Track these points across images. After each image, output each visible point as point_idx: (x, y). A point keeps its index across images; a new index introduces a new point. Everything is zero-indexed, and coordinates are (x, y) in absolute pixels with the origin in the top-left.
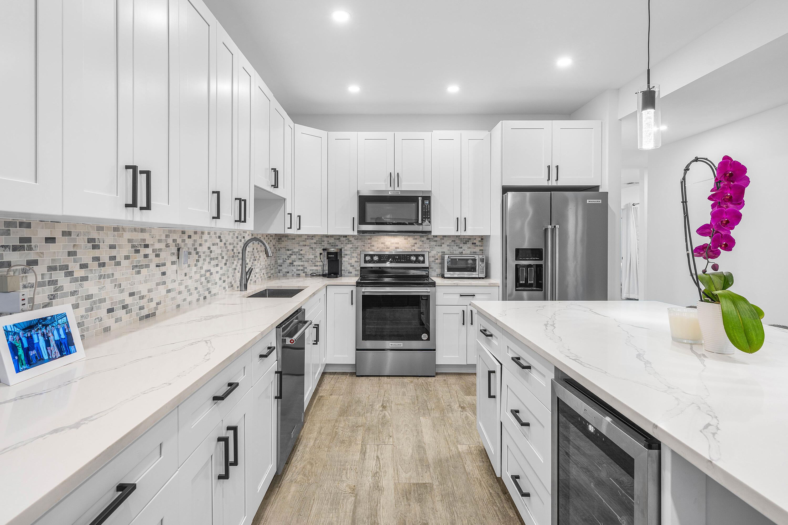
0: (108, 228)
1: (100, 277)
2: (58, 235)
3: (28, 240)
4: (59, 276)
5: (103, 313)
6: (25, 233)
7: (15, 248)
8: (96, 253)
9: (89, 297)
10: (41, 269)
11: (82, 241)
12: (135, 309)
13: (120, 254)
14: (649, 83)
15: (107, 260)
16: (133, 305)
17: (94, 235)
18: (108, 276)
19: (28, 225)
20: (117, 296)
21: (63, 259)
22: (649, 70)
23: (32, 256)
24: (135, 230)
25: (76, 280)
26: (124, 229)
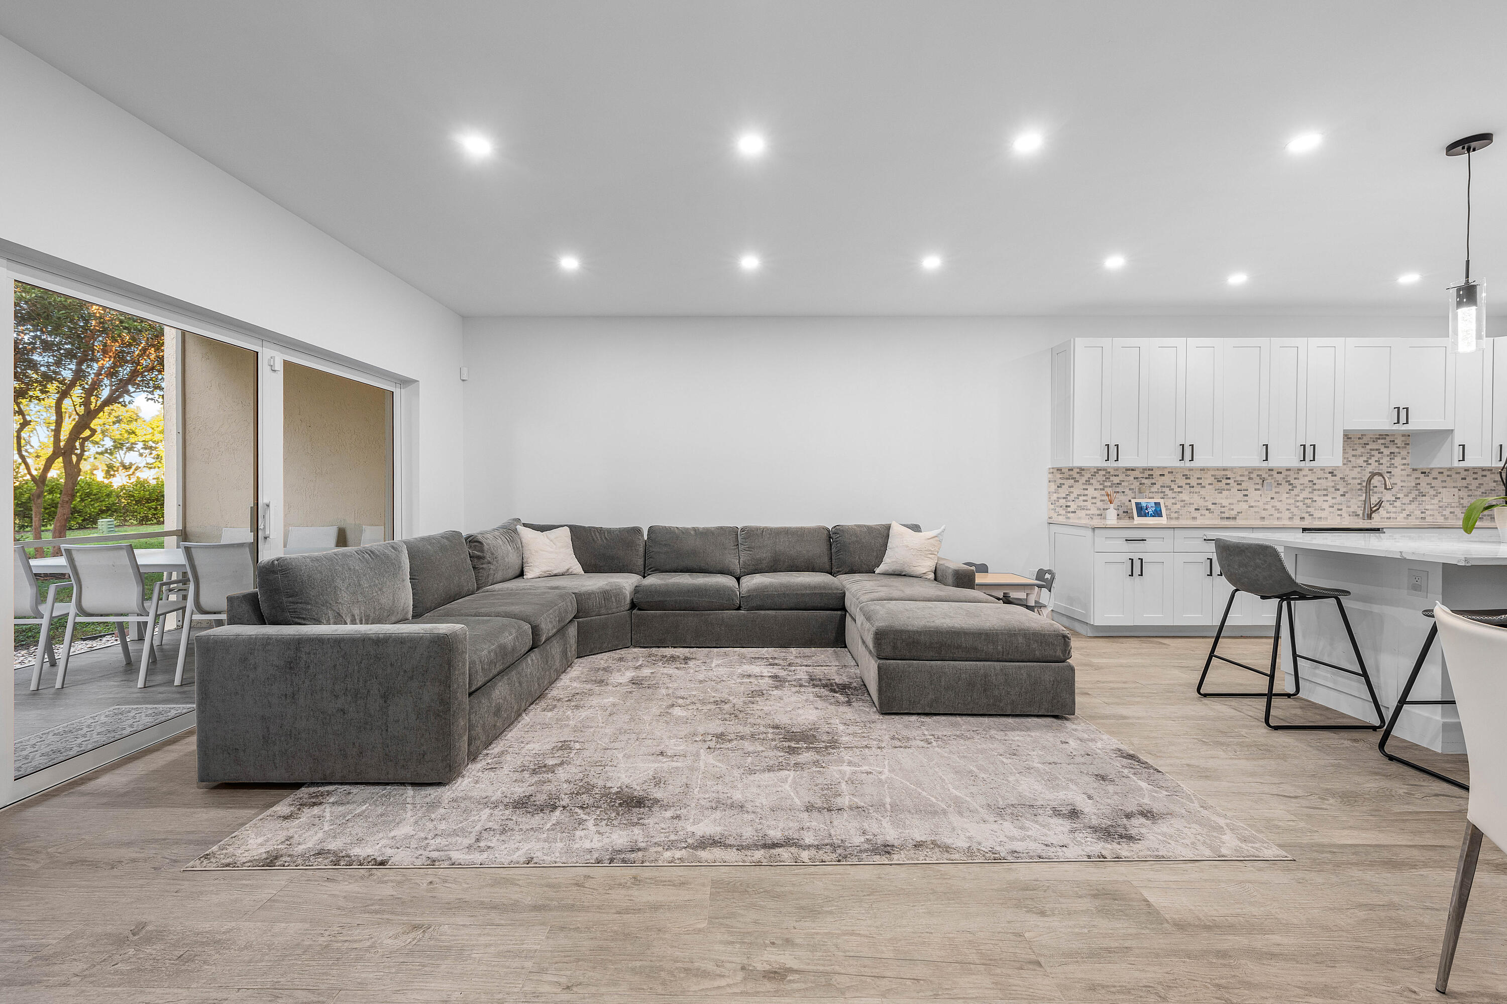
0: (1197, 470)
1: (1190, 492)
2: (1166, 473)
3: (1152, 475)
4: (1167, 490)
5: (1192, 509)
6: (1150, 472)
7: (1146, 478)
8: (1188, 481)
9: (1182, 501)
10: (1157, 486)
11: (1179, 476)
12: (1217, 512)
13: (1204, 482)
14: (1467, 276)
15: (1195, 485)
16: (1215, 509)
17: (1187, 473)
18: (1196, 493)
19: (1152, 470)
20: (1202, 503)
21: (1168, 483)
22: (1468, 262)
23: (1153, 481)
24: (1218, 470)
25: (1176, 492)
26: (1208, 470)
